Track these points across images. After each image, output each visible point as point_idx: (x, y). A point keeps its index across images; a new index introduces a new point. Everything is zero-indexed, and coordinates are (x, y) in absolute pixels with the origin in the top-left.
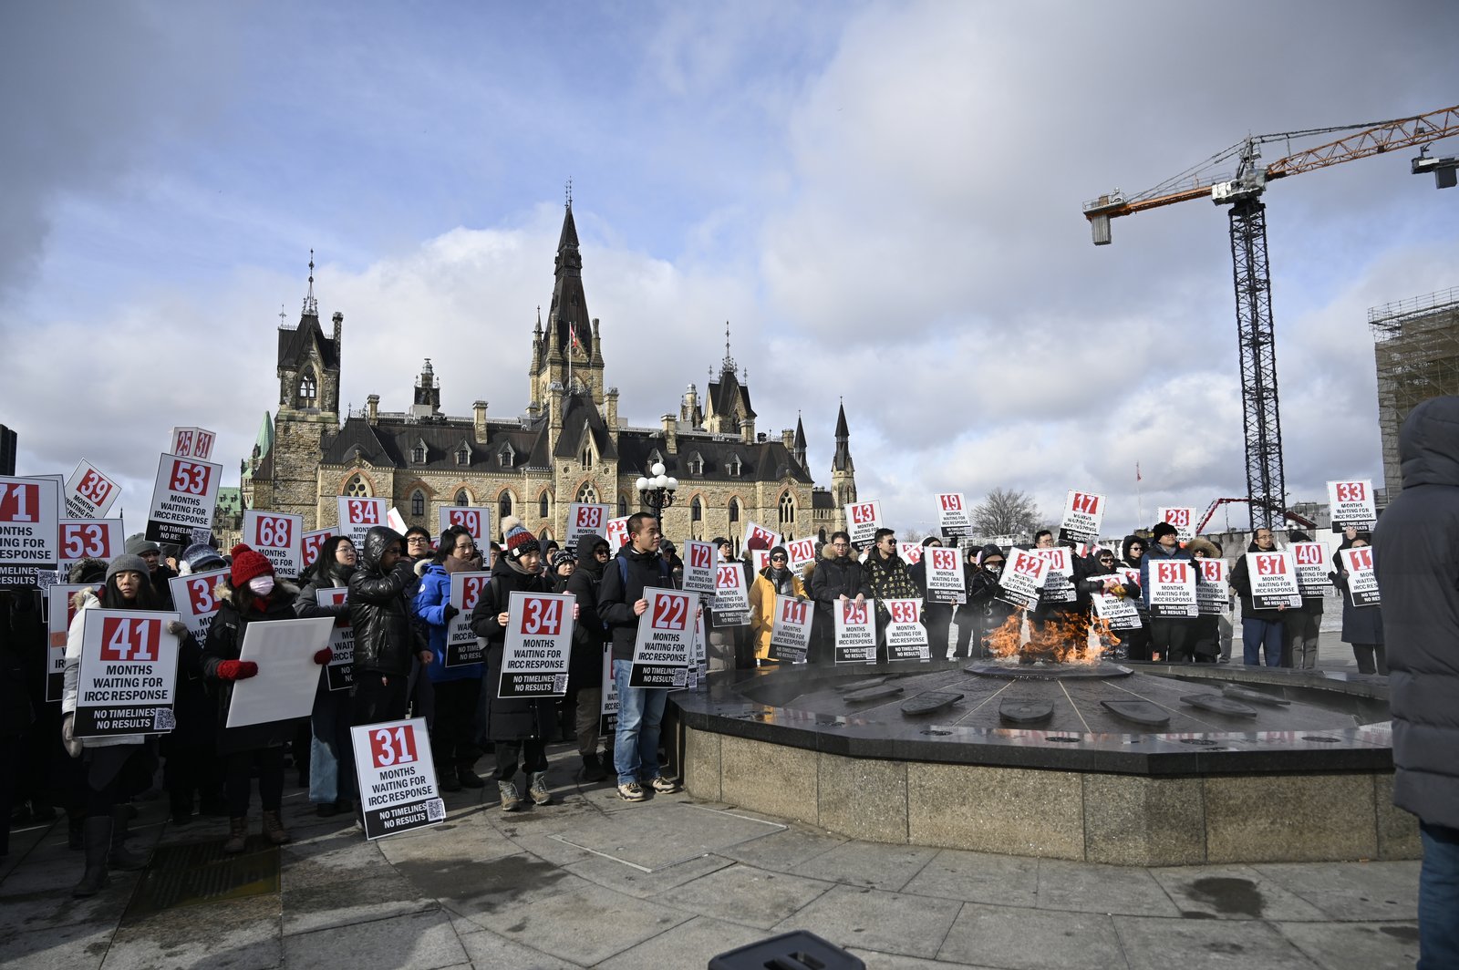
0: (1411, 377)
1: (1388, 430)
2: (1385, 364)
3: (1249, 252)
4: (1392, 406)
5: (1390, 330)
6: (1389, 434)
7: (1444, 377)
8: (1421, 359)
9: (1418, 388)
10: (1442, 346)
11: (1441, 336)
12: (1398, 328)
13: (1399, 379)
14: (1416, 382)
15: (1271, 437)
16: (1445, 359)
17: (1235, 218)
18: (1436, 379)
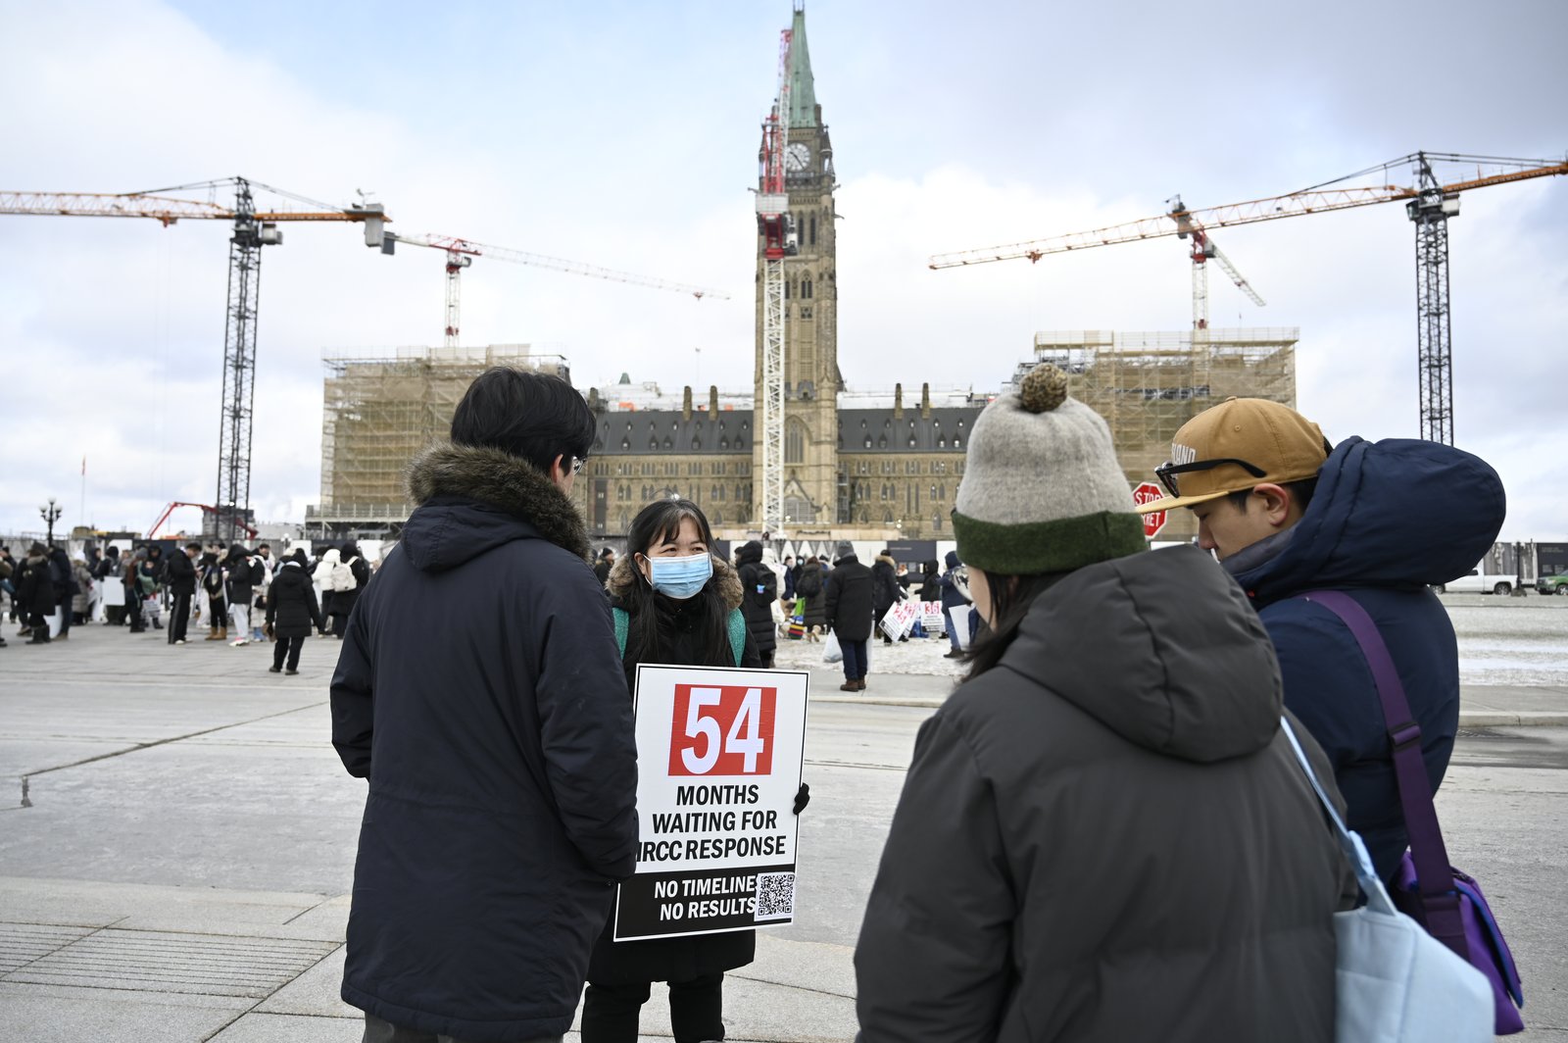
0: (349, 412)
1: (327, 455)
2: (330, 398)
3: (244, 285)
4: (332, 434)
5: (336, 369)
6: (327, 458)
7: (373, 417)
8: (359, 397)
9: (353, 423)
10: (374, 392)
11: (373, 383)
12: (343, 369)
13: (340, 413)
14: (351, 417)
15: (243, 453)
16: (375, 403)
17: (236, 246)
18: (365, 414)
